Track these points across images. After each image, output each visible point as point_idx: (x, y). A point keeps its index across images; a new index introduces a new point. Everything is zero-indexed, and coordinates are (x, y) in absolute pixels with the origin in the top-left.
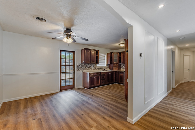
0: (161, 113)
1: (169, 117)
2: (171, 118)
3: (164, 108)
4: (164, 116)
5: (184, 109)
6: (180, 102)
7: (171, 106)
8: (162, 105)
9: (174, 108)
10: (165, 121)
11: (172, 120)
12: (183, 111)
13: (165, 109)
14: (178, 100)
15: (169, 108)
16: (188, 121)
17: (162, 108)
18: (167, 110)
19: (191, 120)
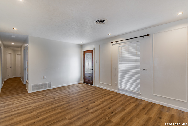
0: (8, 118)
1: (18, 116)
2: (20, 116)
3: (6, 111)
4: (13, 119)
5: (23, 102)
6: (17, 98)
7: (12, 106)
8: (2, 110)
9: (16, 106)
10: (18, 122)
11: (22, 117)
12: (25, 104)
13: (8, 112)
14: (13, 98)
15: (12, 109)
16: (33, 109)
17: (4, 113)
18: (11, 111)
19: (34, 107)
